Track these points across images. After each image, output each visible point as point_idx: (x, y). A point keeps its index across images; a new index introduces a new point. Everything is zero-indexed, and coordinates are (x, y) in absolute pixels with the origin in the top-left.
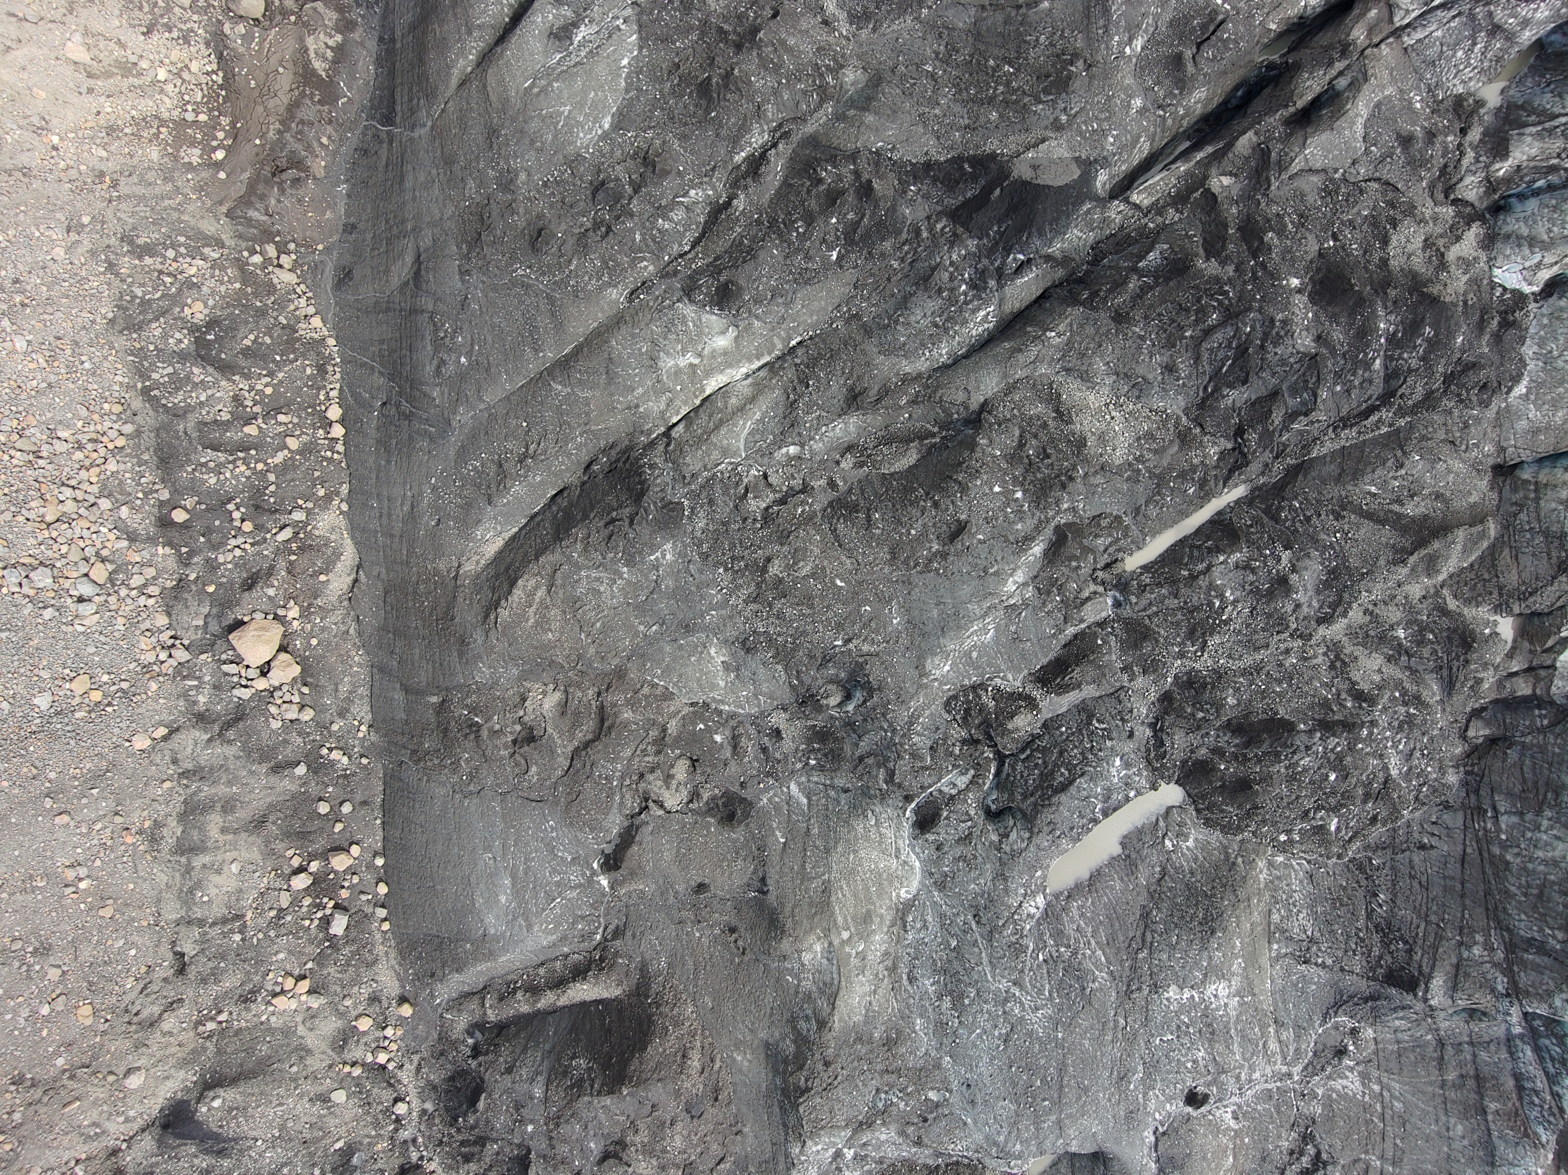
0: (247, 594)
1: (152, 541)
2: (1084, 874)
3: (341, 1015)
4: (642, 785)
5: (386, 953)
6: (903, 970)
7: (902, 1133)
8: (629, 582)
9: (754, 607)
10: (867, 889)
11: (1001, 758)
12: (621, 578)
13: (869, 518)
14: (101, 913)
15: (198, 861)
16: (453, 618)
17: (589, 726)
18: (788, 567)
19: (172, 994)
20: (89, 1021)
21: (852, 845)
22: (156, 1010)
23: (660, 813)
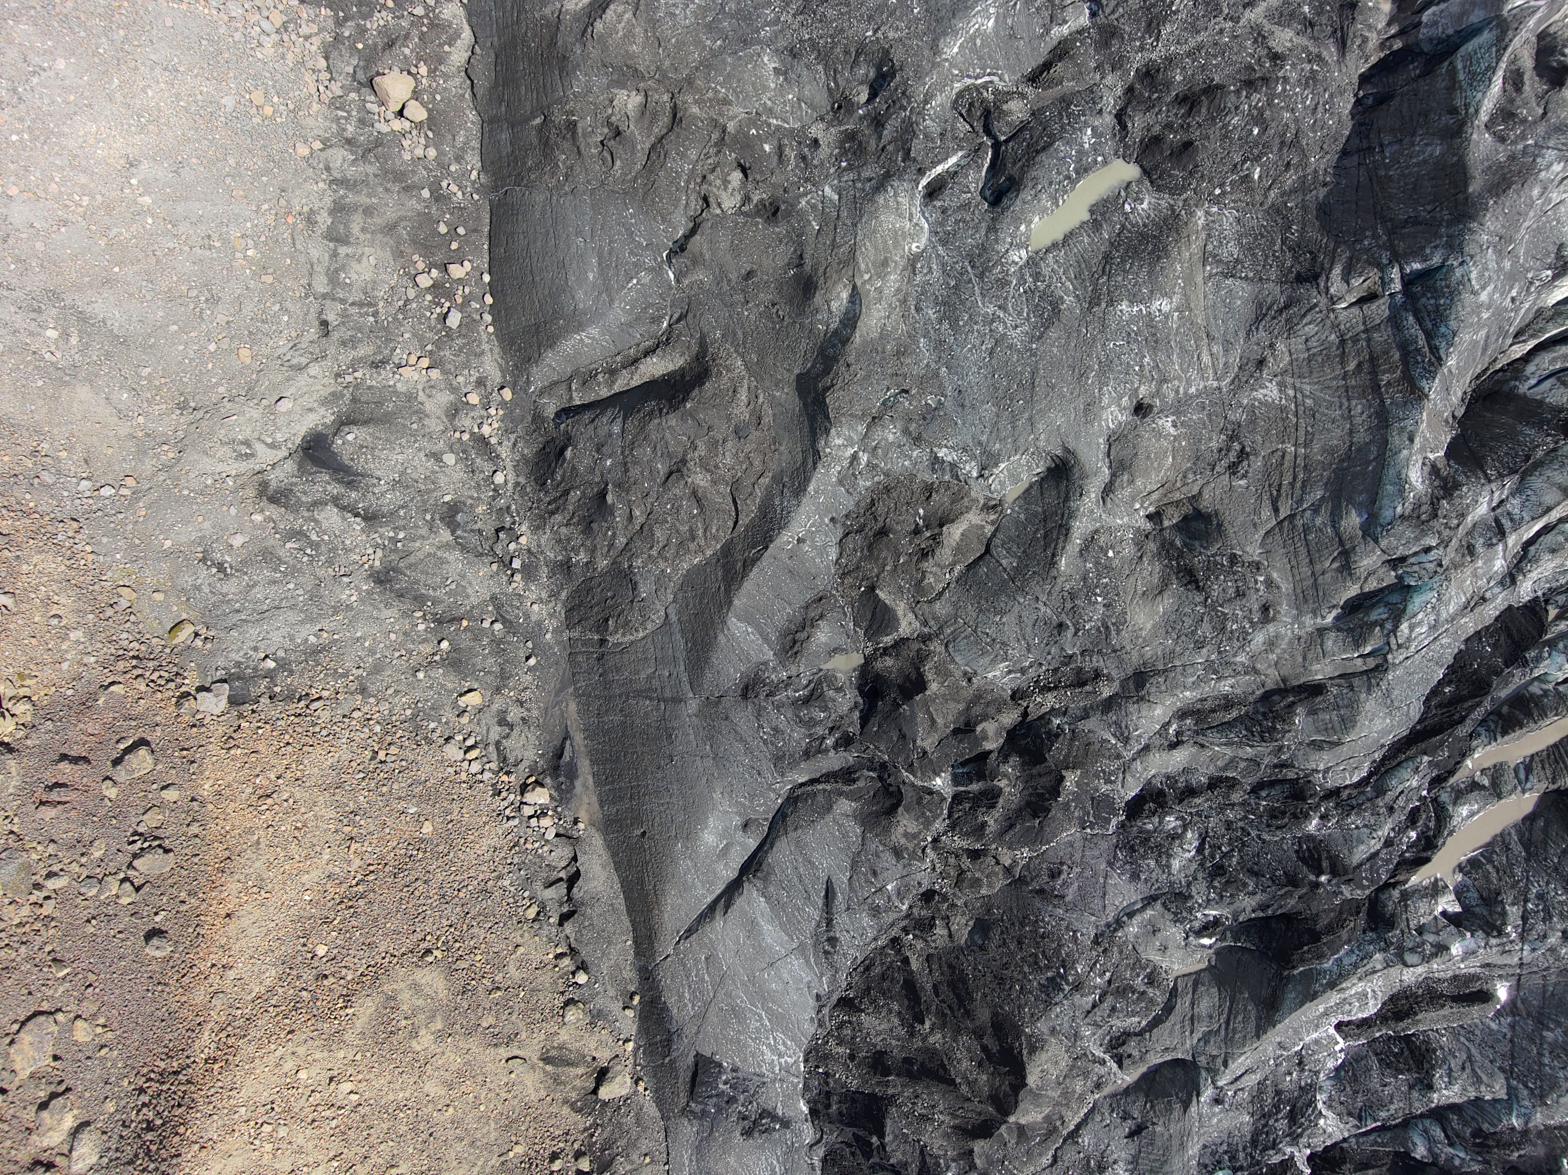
0: (388, 52)
2: (1060, 237)
3: (454, 390)
4: (705, 186)
5: (491, 349)
6: (912, 303)
7: (905, 432)
9: (801, 18)
10: (885, 242)
11: (996, 145)
14: (264, 279)
15: (343, 250)
17: (665, 120)
19: (317, 351)
20: (248, 361)
21: (874, 215)
22: (304, 361)
23: (718, 211)
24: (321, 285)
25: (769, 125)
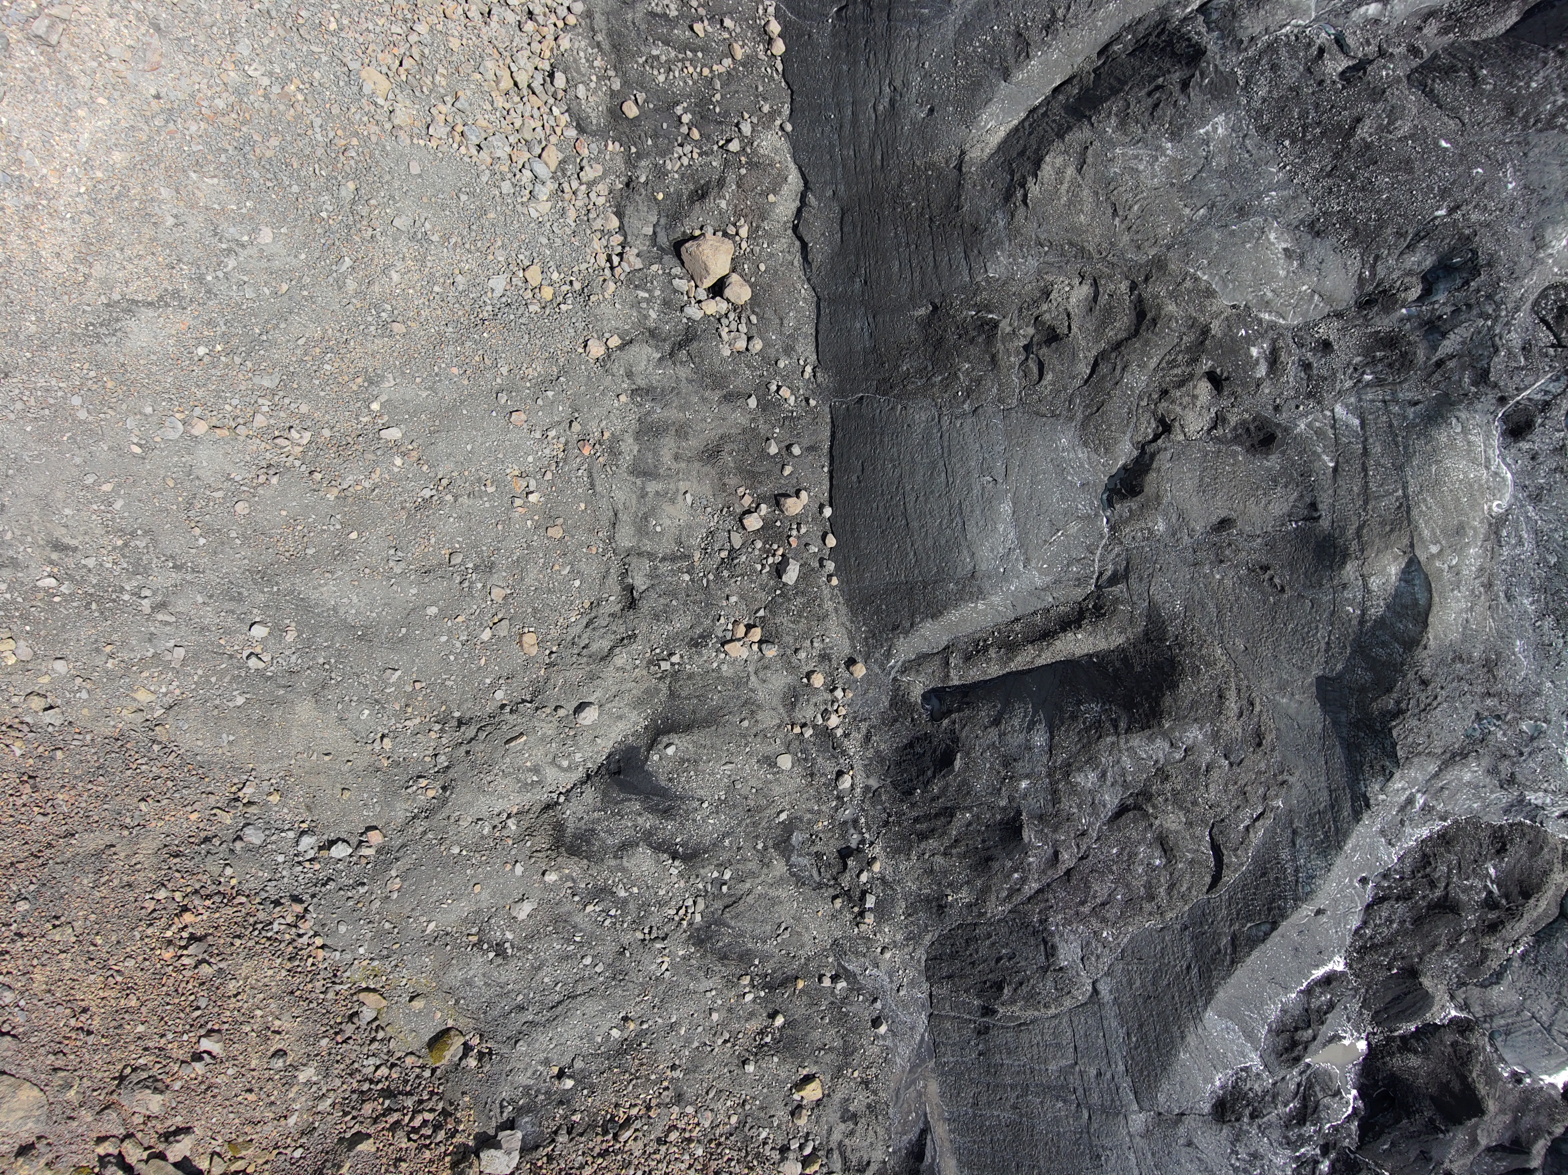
0: (697, 204)
1: (601, 134)
3: (793, 669)
4: (1164, 404)
5: (836, 610)
6: (1500, 588)
7: (1493, 771)
8: (1173, 160)
9: (1327, 182)
10: (1457, 499)
12: (1164, 154)
13: (1474, 76)
14: (551, 532)
15: (652, 487)
16: (958, 208)
17: (1124, 322)
18: (1381, 129)
19: (622, 629)
20: (534, 651)
21: (1432, 456)
22: (606, 644)
23: (1181, 437)
24: (626, 538)
25: (1260, 322)
